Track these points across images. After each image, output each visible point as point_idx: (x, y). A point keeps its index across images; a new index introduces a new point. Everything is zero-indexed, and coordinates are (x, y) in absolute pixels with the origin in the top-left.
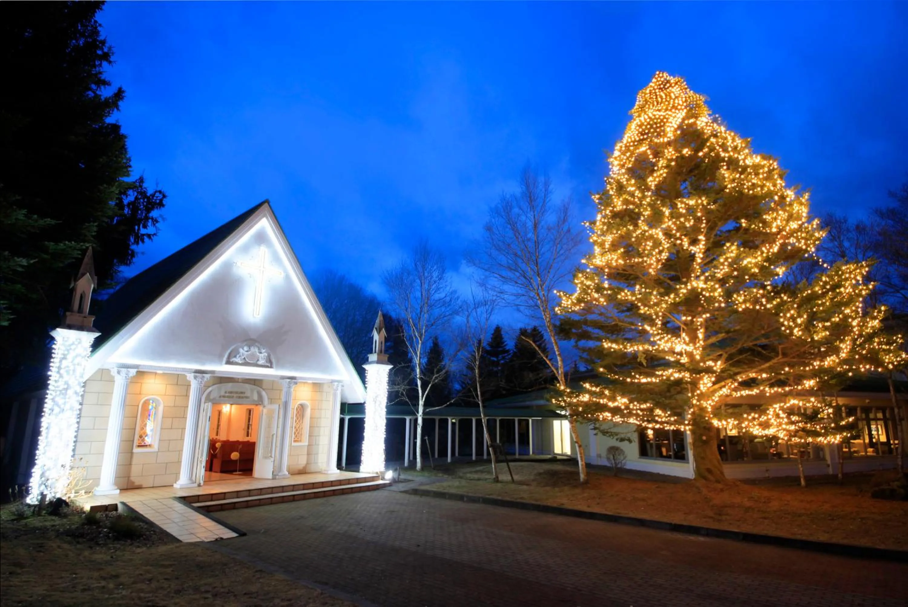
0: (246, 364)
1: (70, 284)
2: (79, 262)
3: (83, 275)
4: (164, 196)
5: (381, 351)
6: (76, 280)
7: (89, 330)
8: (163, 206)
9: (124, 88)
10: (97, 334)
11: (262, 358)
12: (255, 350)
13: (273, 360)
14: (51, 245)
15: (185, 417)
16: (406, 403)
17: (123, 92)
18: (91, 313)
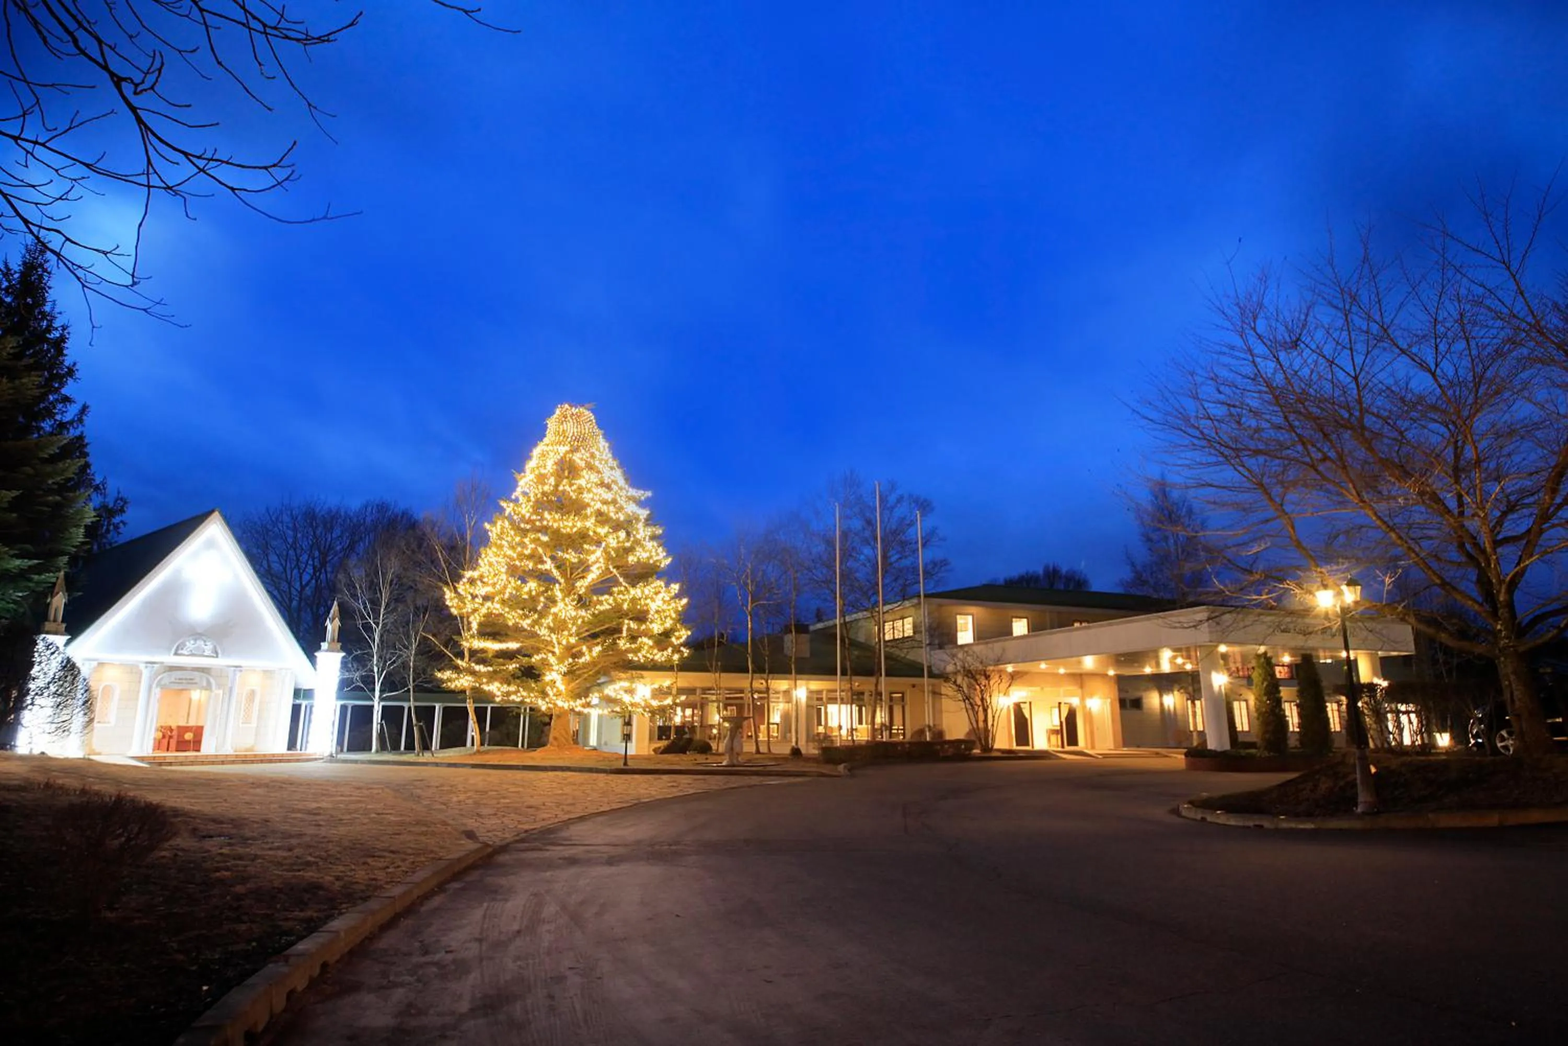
0: (193, 655)
1: (47, 598)
2: (54, 584)
3: (58, 593)
4: (125, 503)
5: (333, 640)
6: (52, 597)
7: (62, 634)
8: (124, 512)
9: (88, 403)
10: (69, 637)
11: (208, 649)
12: (200, 643)
13: (219, 652)
14: (36, 577)
15: (137, 699)
16: (362, 689)
17: (88, 407)
18: (63, 621)
